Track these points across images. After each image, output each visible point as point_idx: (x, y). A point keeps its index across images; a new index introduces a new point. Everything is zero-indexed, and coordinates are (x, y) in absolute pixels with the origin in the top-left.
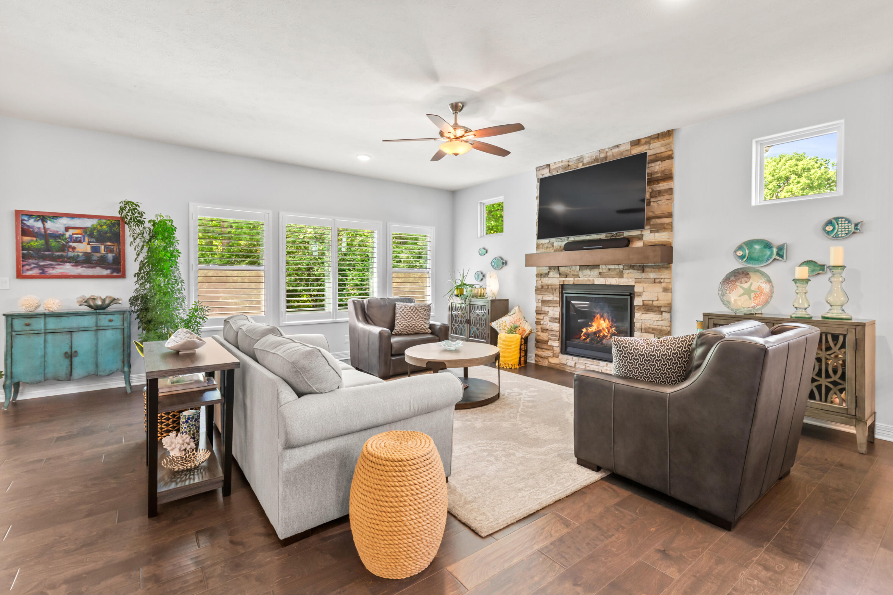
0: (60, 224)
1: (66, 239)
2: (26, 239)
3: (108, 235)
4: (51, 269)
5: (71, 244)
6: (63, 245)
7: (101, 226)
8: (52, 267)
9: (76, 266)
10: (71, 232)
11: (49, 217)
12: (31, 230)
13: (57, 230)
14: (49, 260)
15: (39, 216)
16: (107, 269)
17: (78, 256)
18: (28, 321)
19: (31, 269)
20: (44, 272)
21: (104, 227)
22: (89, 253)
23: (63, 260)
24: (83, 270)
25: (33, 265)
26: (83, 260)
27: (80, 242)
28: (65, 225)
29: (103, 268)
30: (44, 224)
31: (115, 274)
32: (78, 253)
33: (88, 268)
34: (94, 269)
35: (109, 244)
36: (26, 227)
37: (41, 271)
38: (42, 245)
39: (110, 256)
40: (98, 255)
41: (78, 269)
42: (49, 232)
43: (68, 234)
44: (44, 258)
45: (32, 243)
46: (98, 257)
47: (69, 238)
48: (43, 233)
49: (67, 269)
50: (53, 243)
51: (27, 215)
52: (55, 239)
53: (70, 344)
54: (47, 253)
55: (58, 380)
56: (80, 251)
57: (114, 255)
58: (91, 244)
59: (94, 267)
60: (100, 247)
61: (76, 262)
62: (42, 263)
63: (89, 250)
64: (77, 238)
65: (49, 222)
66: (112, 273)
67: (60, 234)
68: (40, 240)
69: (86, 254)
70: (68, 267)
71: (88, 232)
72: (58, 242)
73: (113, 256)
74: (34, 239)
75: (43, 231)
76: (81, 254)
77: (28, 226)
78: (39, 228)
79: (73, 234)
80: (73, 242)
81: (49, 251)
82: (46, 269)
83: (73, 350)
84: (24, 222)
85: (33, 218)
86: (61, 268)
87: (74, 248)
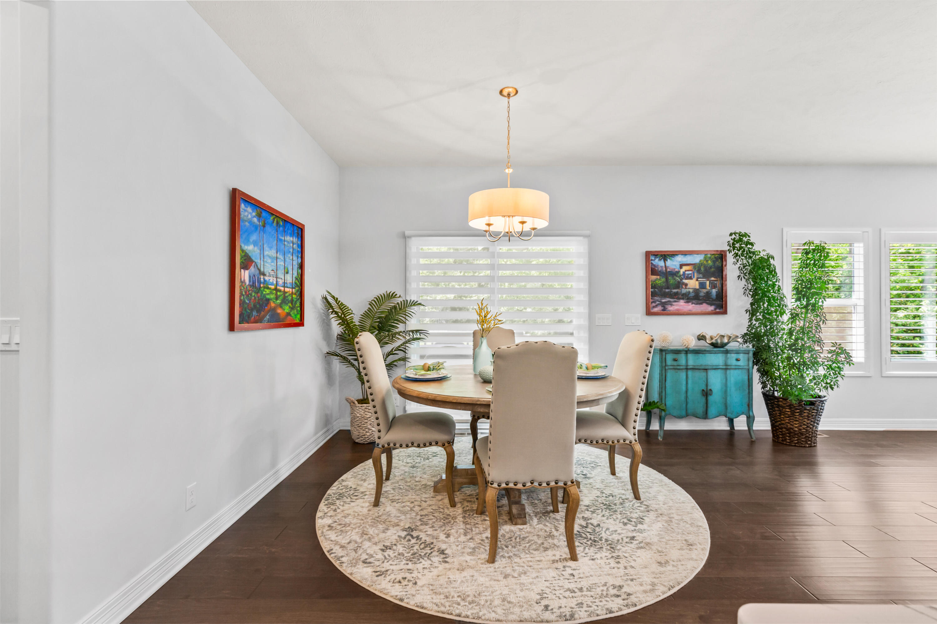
0: (677, 261)
1: (680, 276)
2: (654, 277)
3: (713, 270)
4: (670, 306)
5: (684, 281)
6: (679, 282)
7: (707, 261)
8: (670, 304)
9: (688, 302)
10: (685, 268)
11: (668, 255)
12: (656, 269)
13: (675, 267)
14: (668, 298)
15: (662, 256)
16: (711, 305)
17: (689, 292)
18: (675, 356)
19: (656, 306)
20: (664, 309)
21: (709, 262)
22: (698, 289)
23: (677, 297)
24: (693, 307)
25: (658, 302)
26: (693, 296)
27: (691, 278)
28: (680, 262)
29: (708, 304)
30: (665, 263)
31: (718, 310)
32: (690, 290)
33: (697, 304)
34: (701, 305)
35: (713, 279)
36: (653, 267)
37: (663, 308)
38: (663, 282)
39: (714, 291)
40: (705, 291)
41: (689, 305)
42: (668, 270)
43: (682, 271)
44: (665, 295)
45: (657, 282)
46: (704, 293)
47: (683, 275)
48: (665, 271)
49: (681, 305)
50: (671, 281)
51: (654, 255)
52: (673, 277)
53: (706, 381)
54: (667, 290)
55: (697, 417)
56: (691, 287)
57: (717, 290)
58: (699, 280)
59: (701, 304)
60: (705, 283)
61: (688, 298)
62: (663, 301)
63: (697, 287)
64: (688, 274)
65: (669, 260)
66: (715, 309)
67: (676, 271)
68: (663, 278)
69: (696, 291)
70: (682, 304)
71: (697, 268)
72: (675, 279)
73: (716, 292)
74: (658, 277)
75: (664, 269)
76: (691, 290)
77: (654, 265)
78: (662, 267)
79: (686, 271)
80: (686, 279)
81: (668, 288)
82: (667, 306)
83: (709, 388)
84: (652, 262)
85: (657, 258)
86: (677, 305)
87: (686, 285)
